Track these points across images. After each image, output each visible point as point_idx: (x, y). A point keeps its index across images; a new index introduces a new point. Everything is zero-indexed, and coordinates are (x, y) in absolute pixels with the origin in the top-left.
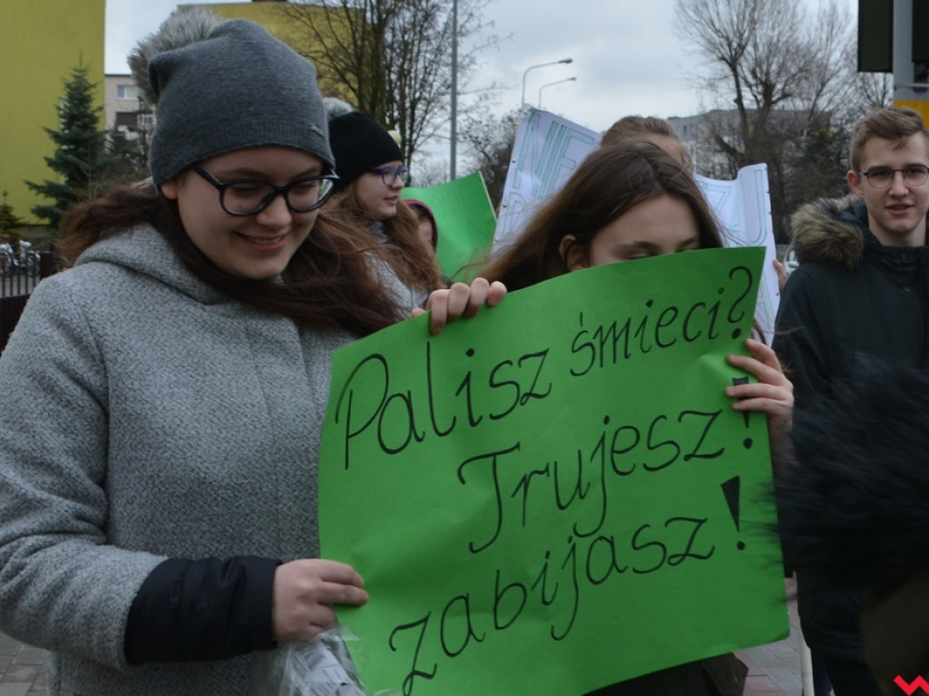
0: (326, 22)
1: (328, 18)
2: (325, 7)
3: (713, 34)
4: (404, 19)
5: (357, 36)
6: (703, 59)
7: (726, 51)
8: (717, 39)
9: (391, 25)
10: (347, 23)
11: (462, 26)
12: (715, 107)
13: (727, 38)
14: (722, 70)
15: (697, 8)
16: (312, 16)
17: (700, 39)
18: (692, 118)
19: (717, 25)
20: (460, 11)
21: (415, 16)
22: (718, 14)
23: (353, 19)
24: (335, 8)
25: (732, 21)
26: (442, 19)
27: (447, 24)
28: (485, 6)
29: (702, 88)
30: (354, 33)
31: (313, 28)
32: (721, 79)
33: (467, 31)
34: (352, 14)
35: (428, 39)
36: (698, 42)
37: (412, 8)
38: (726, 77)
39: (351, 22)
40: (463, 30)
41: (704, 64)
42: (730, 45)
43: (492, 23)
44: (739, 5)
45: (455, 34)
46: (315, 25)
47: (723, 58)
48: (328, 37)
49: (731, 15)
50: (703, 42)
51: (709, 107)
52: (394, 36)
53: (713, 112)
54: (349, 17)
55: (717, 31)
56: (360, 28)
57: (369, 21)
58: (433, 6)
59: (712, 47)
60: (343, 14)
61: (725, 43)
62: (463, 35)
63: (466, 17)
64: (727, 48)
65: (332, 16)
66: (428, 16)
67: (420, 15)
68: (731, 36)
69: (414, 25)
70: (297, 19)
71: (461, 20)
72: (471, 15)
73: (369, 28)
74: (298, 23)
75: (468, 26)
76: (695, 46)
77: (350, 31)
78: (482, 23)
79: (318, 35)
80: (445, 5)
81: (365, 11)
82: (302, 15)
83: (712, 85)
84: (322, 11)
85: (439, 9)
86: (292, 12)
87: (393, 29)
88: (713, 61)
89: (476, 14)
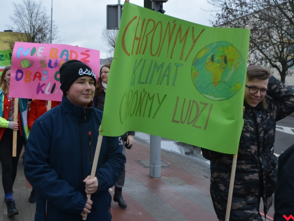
0: (21, 37)
1: (22, 36)
2: (21, 33)
3: (111, 40)
4: (39, 36)
5: (28, 40)
6: (108, 46)
7: (113, 44)
8: (111, 41)
9: (36, 37)
10: (26, 37)
11: (53, 38)
12: (111, 57)
13: (114, 41)
14: (112, 48)
15: (107, 34)
16: (18, 35)
17: (107, 41)
18: (105, 59)
19: (111, 38)
20: (52, 34)
21: (42, 35)
22: (112, 35)
23: (28, 36)
24: (23, 33)
25: (115, 37)
26: (48, 36)
27: (49, 37)
28: (58, 33)
29: (108, 52)
30: (28, 39)
31: (18, 38)
32: (112, 50)
33: (54, 39)
34: (27, 35)
35: (45, 41)
36: (107, 42)
37: (41, 33)
38: (113, 50)
39: (27, 37)
40: (53, 39)
41: (108, 47)
42: (114, 42)
43: (59, 37)
44: (116, 33)
45: (51, 39)
46: (19, 37)
47: (113, 46)
48: (22, 40)
49: (114, 36)
50: (108, 42)
51: (109, 57)
52: (37, 40)
53: (110, 58)
54: (26, 35)
55: (111, 39)
56: (29, 38)
57: (31, 36)
58: (46, 33)
59: (110, 43)
60: (25, 35)
61: (113, 42)
62: (53, 40)
63: (53, 36)
64: (113, 43)
65: (23, 35)
66: (45, 35)
67: (43, 35)
68: (115, 40)
69: (42, 37)
70: (15, 36)
71: (52, 36)
72: (55, 35)
73: (31, 38)
74: (15, 37)
75: (54, 37)
76: (106, 43)
77: (27, 39)
78: (57, 37)
79: (19, 40)
80: (49, 33)
81: (30, 34)
82: (16, 35)
83: (110, 52)
84: (20, 34)
85: (47, 34)
86: (13, 34)
87: (37, 38)
88: (110, 46)
89: (56, 35)
